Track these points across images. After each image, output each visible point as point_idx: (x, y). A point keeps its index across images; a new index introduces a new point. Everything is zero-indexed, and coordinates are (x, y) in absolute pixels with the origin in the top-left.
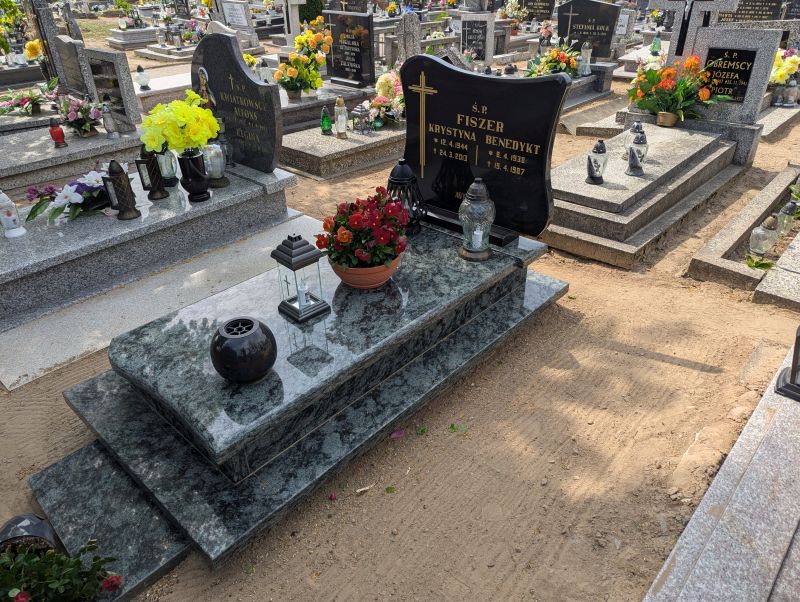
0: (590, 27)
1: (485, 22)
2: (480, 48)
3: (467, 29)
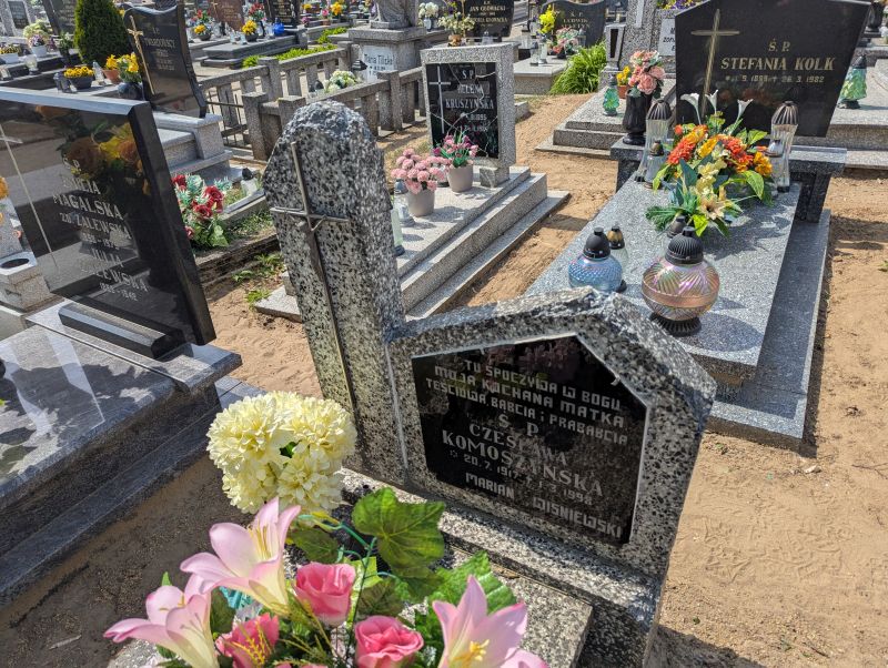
0: (773, 64)
1: (491, 67)
2: (484, 129)
3: (440, 83)
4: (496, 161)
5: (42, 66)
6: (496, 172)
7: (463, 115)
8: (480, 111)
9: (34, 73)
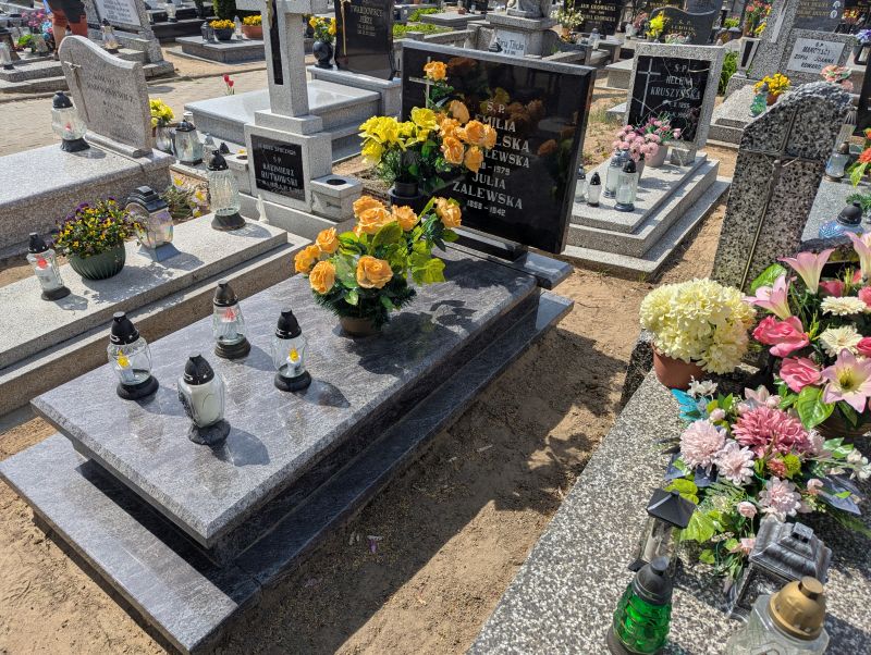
2: (685, 116)
4: (689, 144)
5: (180, 14)
6: (688, 153)
7: (666, 102)
8: (686, 100)
9: (172, 20)
